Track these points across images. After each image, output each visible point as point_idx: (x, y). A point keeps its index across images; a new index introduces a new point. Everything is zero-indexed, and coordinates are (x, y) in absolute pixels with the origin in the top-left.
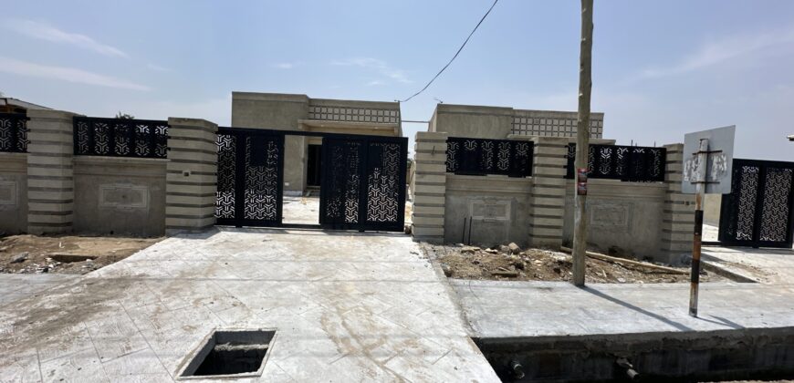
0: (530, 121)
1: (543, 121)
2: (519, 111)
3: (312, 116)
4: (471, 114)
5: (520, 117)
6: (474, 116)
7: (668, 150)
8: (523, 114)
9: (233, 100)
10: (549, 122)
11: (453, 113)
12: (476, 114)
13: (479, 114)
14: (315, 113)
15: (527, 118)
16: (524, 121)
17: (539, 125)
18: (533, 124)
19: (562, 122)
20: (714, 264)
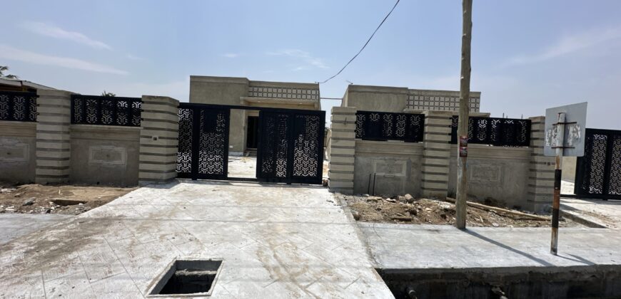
0: (422, 98)
1: (432, 99)
2: (413, 90)
3: (251, 94)
4: (375, 93)
5: (414, 95)
6: (377, 95)
7: (533, 121)
8: (416, 93)
9: (191, 82)
10: (437, 99)
11: (360, 92)
12: (378, 92)
13: (381, 93)
14: (253, 92)
15: (419, 96)
16: (416, 98)
17: (429, 101)
18: (424, 101)
19: (447, 99)
20: (571, 212)
